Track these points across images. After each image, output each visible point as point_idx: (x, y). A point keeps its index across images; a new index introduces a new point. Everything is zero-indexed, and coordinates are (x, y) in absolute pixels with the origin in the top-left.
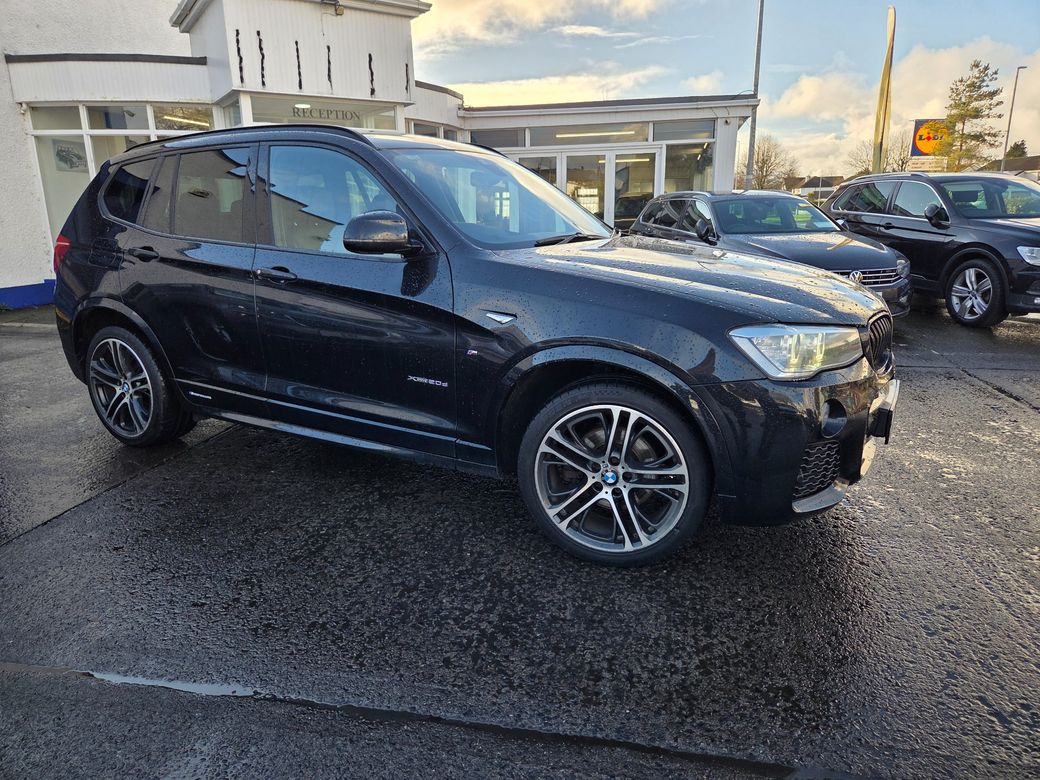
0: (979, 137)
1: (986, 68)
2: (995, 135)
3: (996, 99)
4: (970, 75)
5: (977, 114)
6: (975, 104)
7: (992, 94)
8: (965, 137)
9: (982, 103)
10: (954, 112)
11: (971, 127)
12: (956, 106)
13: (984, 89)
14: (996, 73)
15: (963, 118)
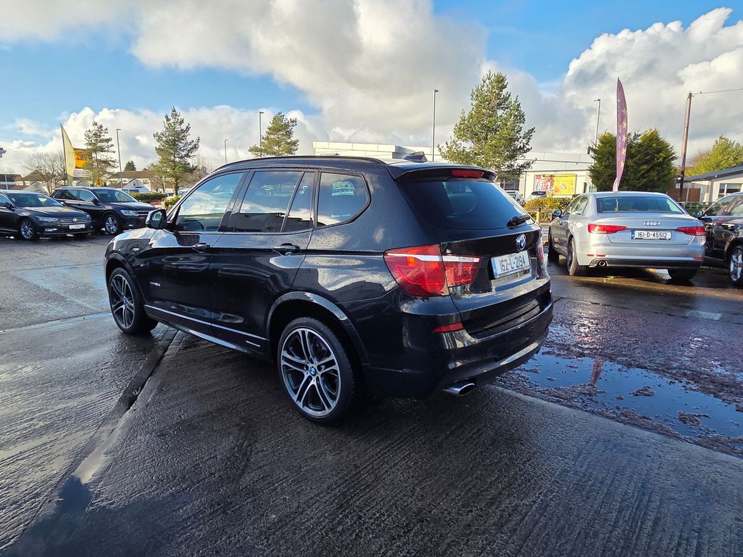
0: (105, 162)
1: (101, 127)
2: (113, 162)
3: (110, 143)
4: (93, 128)
5: (102, 150)
6: (99, 144)
7: (108, 140)
8: (99, 161)
9: (103, 144)
10: (89, 147)
11: (101, 156)
12: (90, 144)
13: (102, 137)
14: (106, 129)
15: (95, 151)
